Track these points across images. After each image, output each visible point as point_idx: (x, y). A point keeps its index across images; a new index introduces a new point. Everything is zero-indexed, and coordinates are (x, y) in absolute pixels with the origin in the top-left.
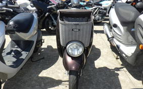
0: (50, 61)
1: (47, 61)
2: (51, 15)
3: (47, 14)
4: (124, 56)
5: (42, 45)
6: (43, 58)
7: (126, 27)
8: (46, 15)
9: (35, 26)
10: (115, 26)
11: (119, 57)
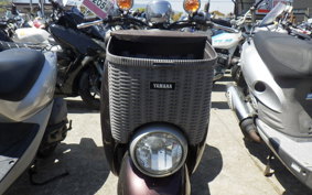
0: (84, 184)
1: (77, 184)
2: (96, 63)
3: (87, 58)
4: (299, 170)
5: (64, 136)
6: (67, 174)
7: (290, 91)
8: (84, 62)
9: (45, 85)
10: (261, 87)
11: (272, 171)
